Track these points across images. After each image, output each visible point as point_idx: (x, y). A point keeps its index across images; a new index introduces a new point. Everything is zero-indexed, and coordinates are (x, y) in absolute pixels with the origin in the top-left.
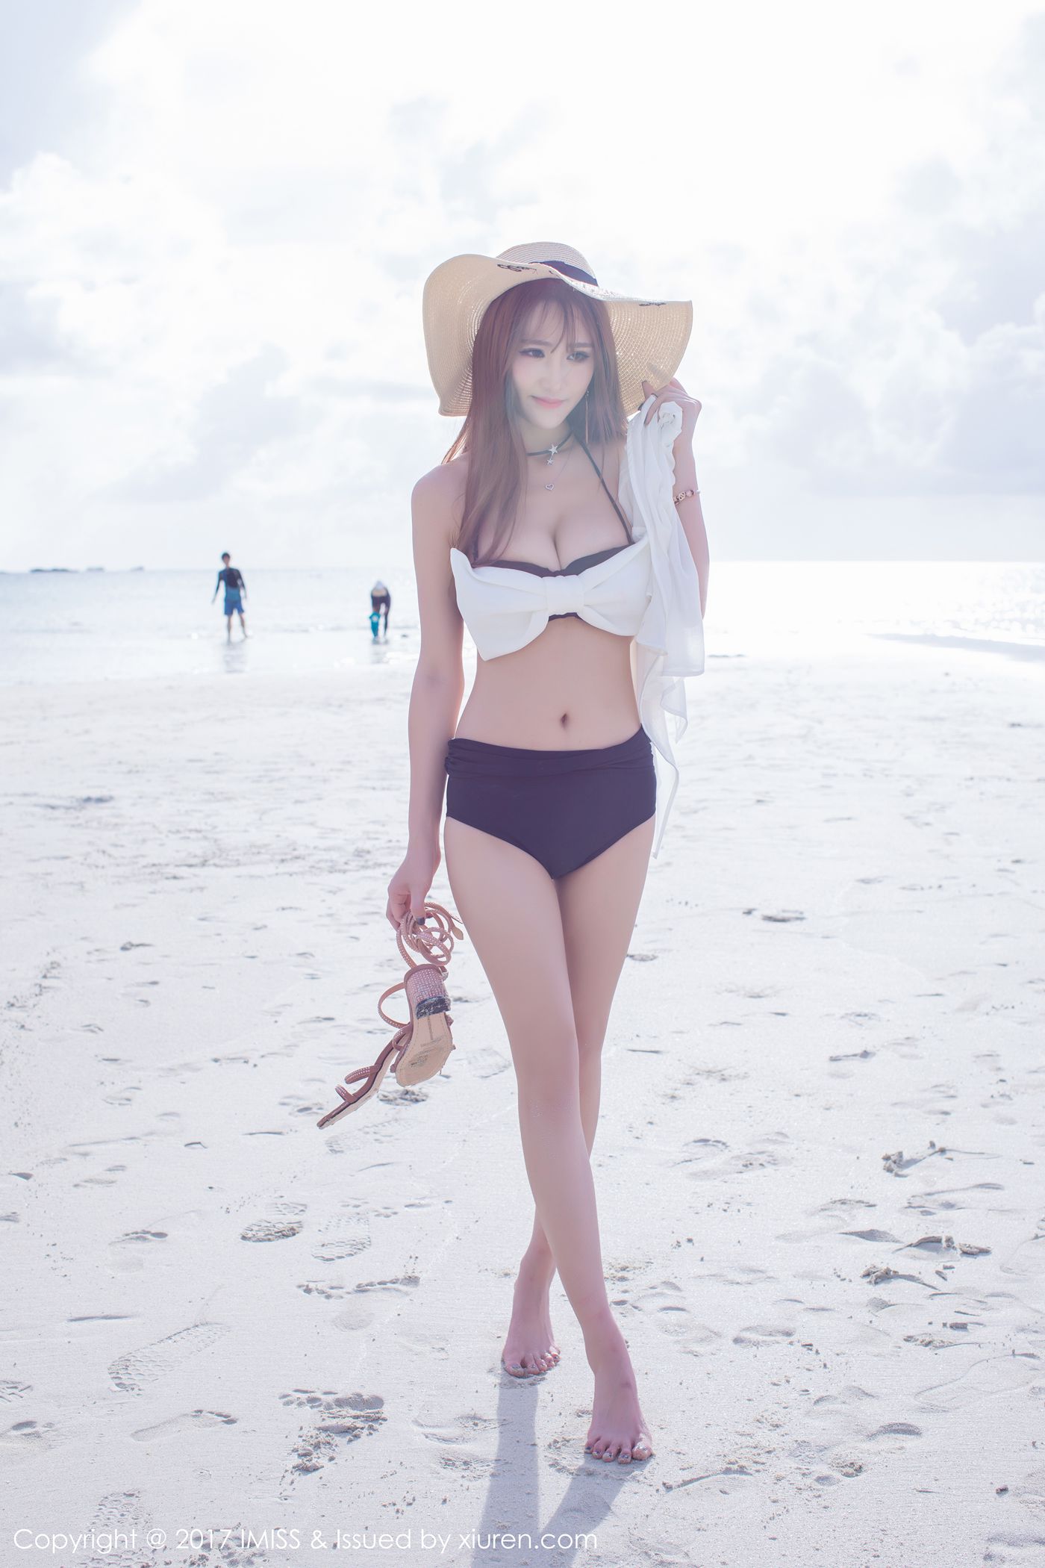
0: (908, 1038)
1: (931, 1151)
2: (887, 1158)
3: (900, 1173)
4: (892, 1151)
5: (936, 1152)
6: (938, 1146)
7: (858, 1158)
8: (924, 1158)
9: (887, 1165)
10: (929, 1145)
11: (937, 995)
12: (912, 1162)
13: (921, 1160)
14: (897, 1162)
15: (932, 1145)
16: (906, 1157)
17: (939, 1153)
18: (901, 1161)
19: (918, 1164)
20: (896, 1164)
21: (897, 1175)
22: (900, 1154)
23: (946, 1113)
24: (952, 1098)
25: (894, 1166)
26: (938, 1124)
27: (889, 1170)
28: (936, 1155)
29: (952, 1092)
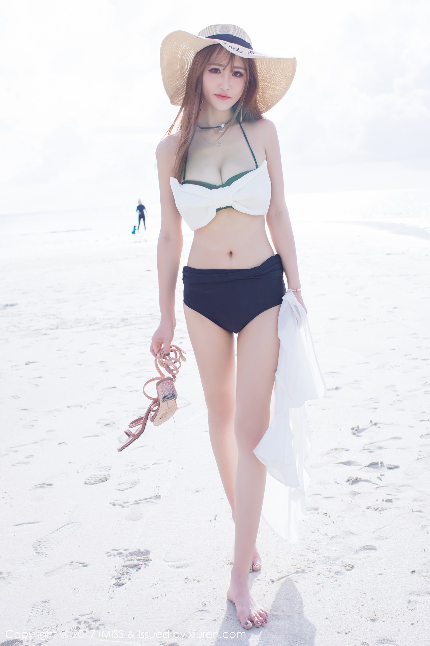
0: (356, 381)
1: (371, 424)
2: (353, 429)
3: (359, 435)
4: (354, 426)
5: (373, 425)
6: (374, 422)
7: (340, 429)
8: (368, 428)
9: (353, 432)
10: (370, 422)
11: (367, 363)
12: (363, 430)
13: (367, 429)
14: (357, 430)
15: (371, 422)
16: (361, 428)
17: (374, 425)
18: (358, 429)
19: (366, 431)
20: (356, 431)
21: (357, 436)
22: (358, 427)
23: (376, 408)
24: (378, 402)
25: (356, 432)
26: (373, 413)
27: (354, 434)
28: (373, 426)
29: (377, 401)
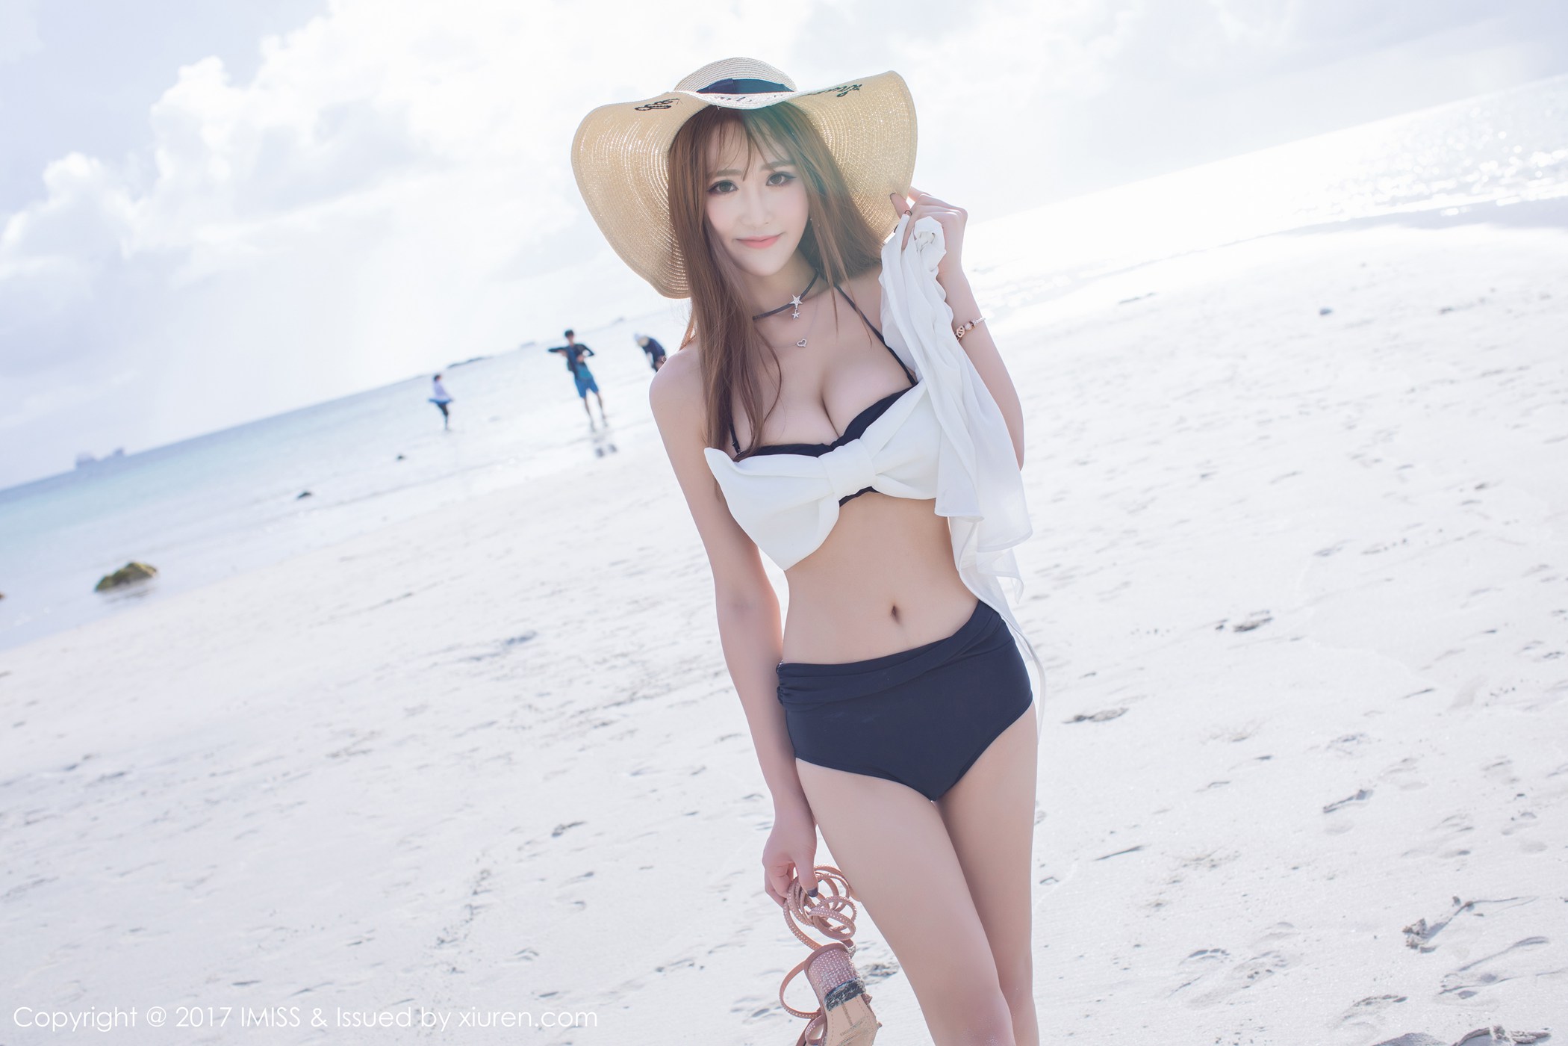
0: (1405, 760)
1: (1457, 908)
2: (1408, 931)
3: (1427, 946)
4: (1411, 921)
5: (1462, 908)
6: (1463, 901)
7: (1375, 937)
8: (1450, 920)
9: (1410, 940)
10: (1452, 901)
11: (1427, 691)
12: (1438, 927)
13: (1447, 923)
14: (1420, 932)
15: (1457, 900)
16: (1430, 923)
17: (1466, 908)
18: (1424, 930)
19: (1444, 929)
20: (1419, 935)
21: (1424, 950)
22: (1422, 922)
23: (1465, 852)
24: (1468, 829)
25: (1417, 939)
26: (1458, 870)
27: (1414, 946)
28: (1463, 911)
29: (1467, 823)
